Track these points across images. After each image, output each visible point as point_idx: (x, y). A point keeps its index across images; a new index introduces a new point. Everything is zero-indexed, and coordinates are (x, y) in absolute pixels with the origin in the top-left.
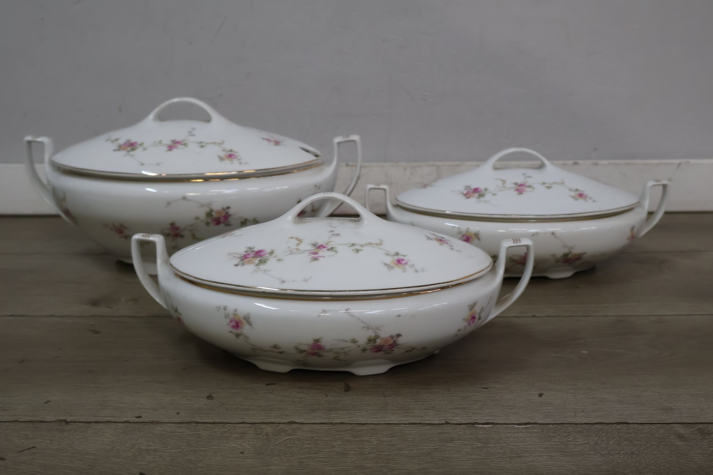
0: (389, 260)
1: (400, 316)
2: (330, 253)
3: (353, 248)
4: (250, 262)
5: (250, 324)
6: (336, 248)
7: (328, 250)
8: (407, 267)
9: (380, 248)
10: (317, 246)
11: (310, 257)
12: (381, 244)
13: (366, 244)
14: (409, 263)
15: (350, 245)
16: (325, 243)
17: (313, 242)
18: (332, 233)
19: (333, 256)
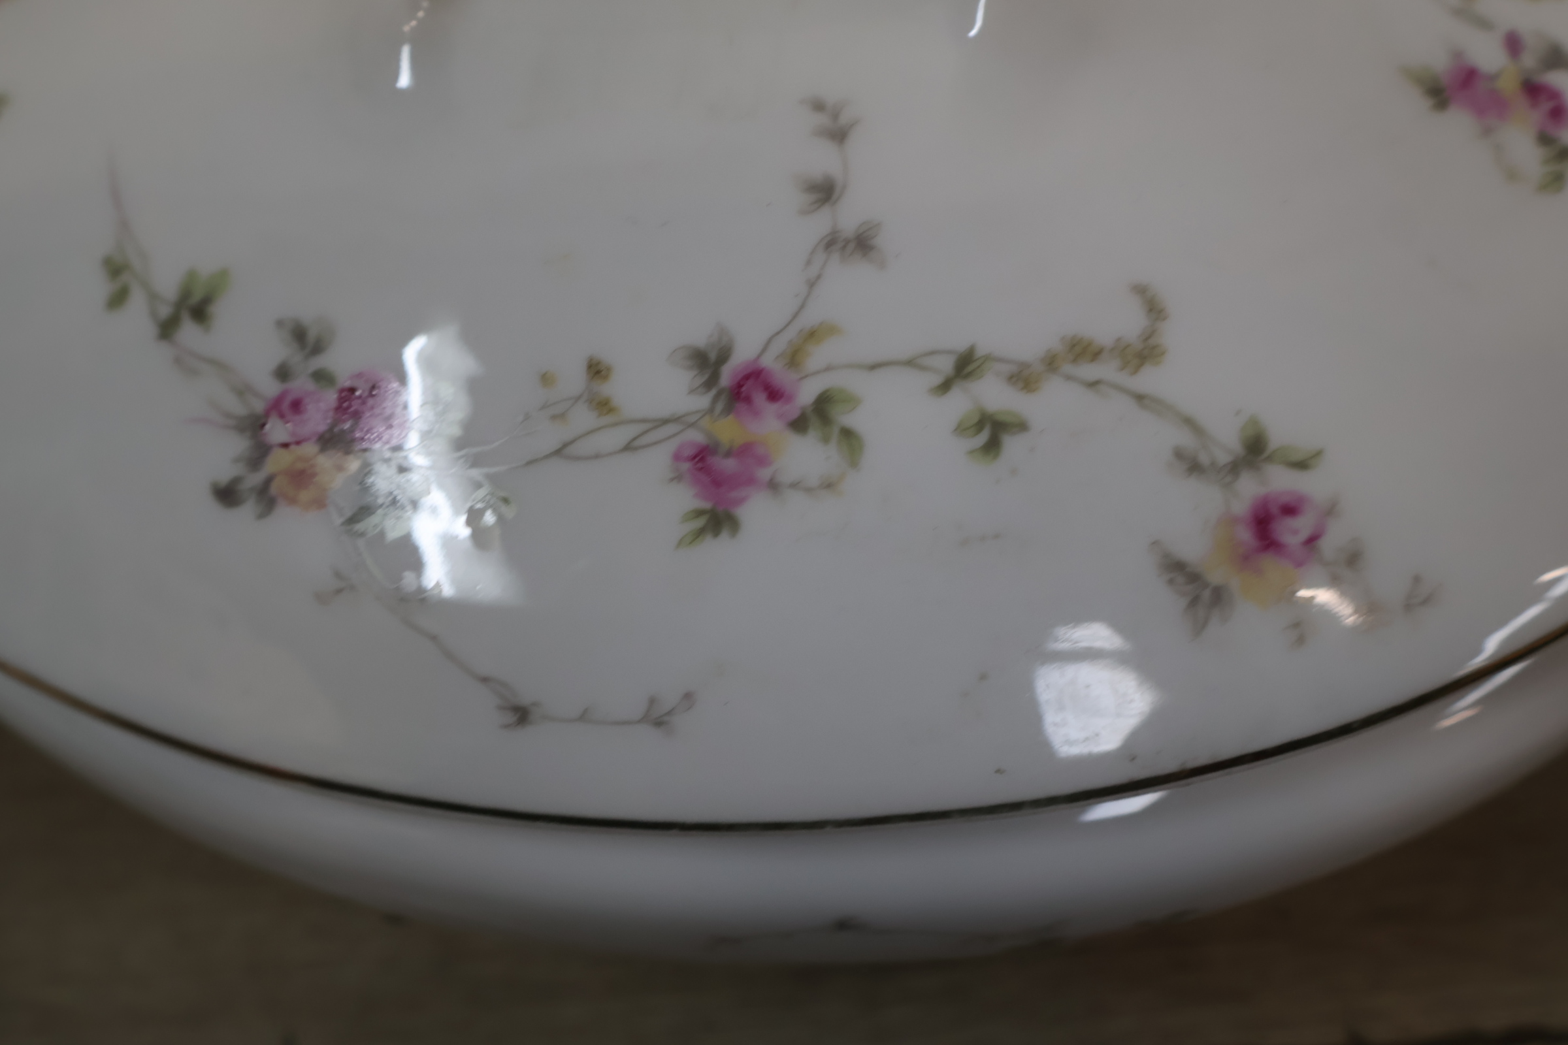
0: (1199, 519)
3: (959, 403)
6: (851, 401)
7: (800, 422)
9: (1140, 398)
10: (727, 376)
11: (682, 498)
12: (1150, 351)
13: (1051, 363)
14: (1331, 536)
15: (946, 365)
16: (780, 345)
17: (700, 336)
18: (819, 224)
19: (829, 485)
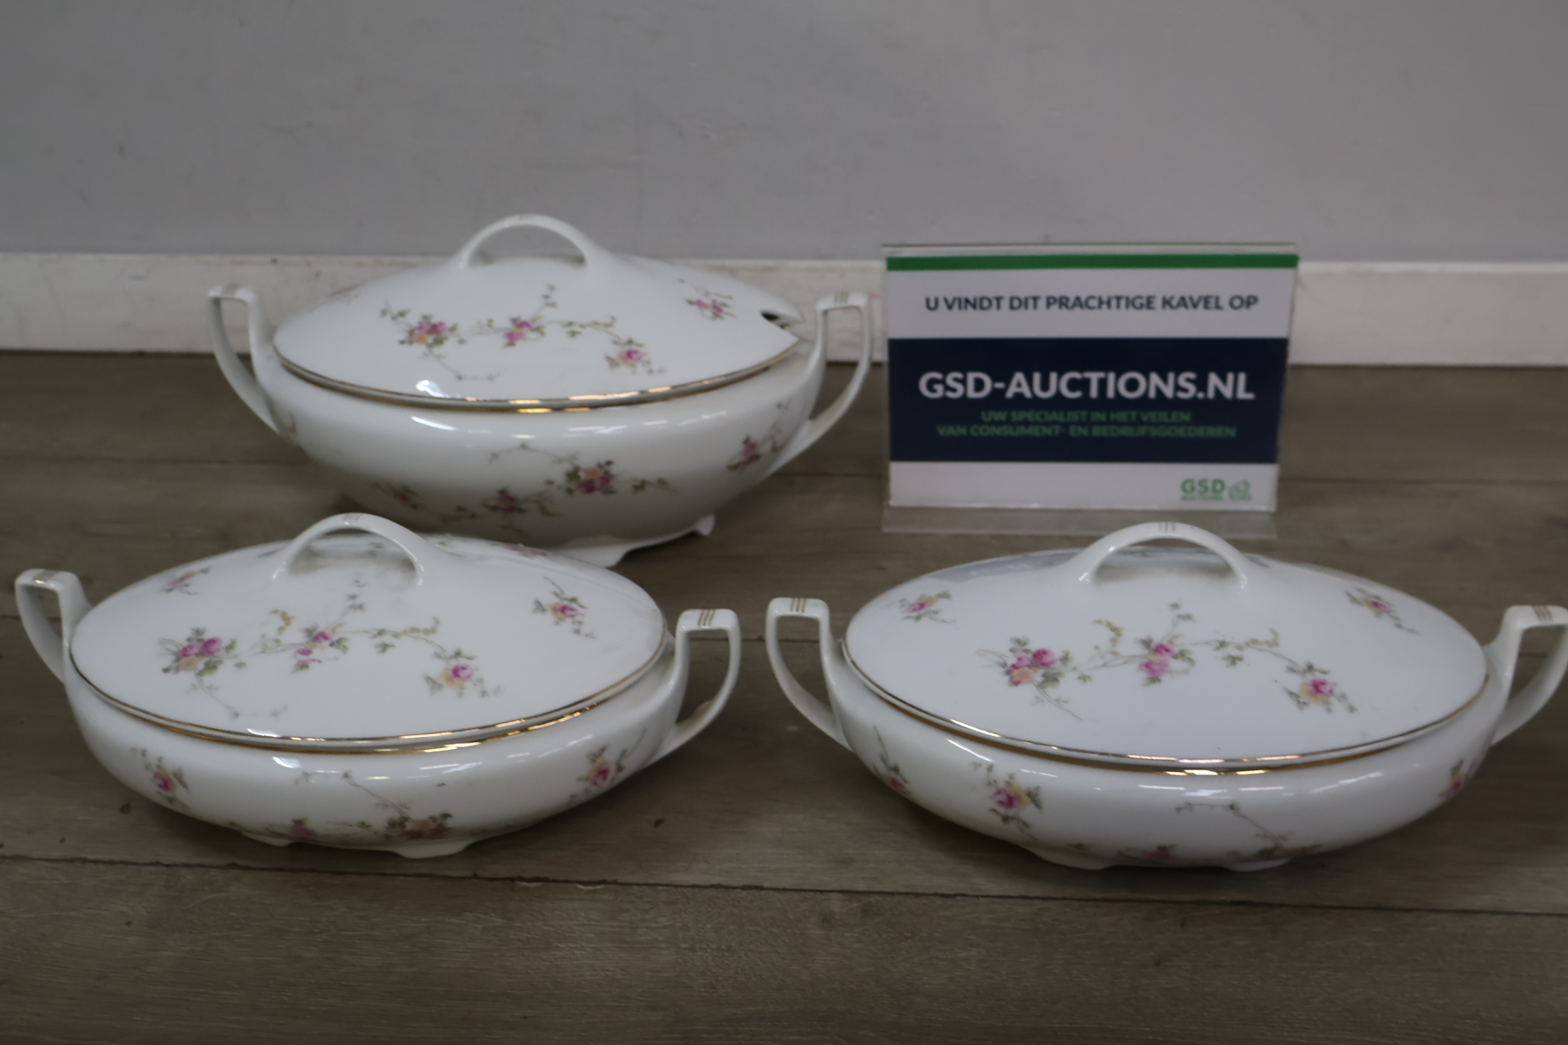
0: (437, 669)
1: (443, 784)
2: (333, 652)
3: (378, 640)
4: (190, 666)
5: (185, 786)
6: (347, 640)
7: (332, 645)
8: (468, 685)
9: (428, 641)
10: (315, 634)
11: (295, 661)
12: (433, 631)
13: (405, 632)
14: (476, 676)
15: (375, 632)
16: (330, 628)
17: (308, 626)
18: (351, 602)
19: (336, 659)
